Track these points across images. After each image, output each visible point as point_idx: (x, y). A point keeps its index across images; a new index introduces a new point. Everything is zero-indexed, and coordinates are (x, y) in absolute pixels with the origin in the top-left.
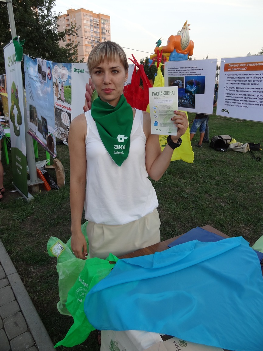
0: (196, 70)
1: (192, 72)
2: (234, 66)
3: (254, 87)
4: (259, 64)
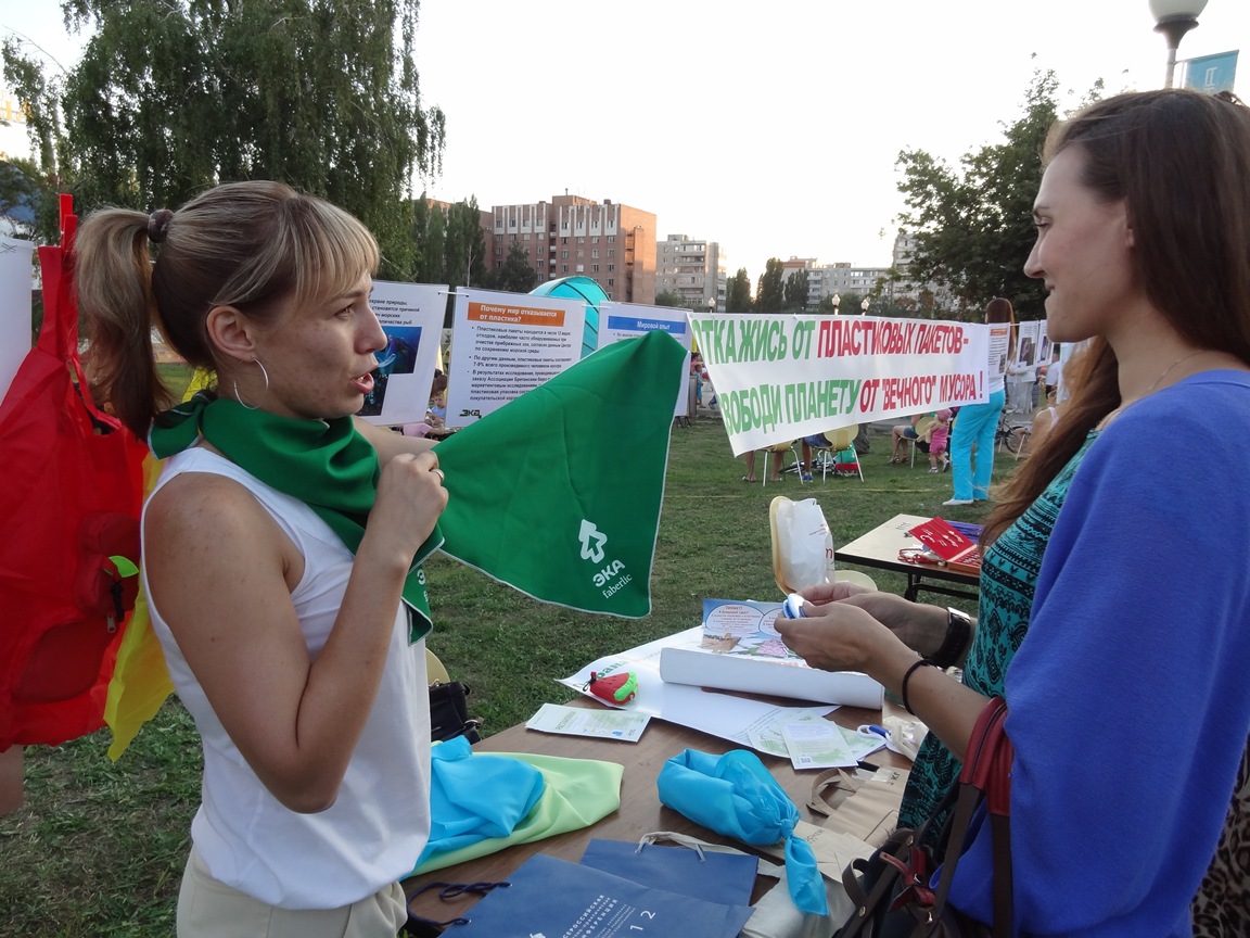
0: (402, 310)
1: (389, 316)
2: (495, 310)
3: (533, 356)
4: (542, 314)
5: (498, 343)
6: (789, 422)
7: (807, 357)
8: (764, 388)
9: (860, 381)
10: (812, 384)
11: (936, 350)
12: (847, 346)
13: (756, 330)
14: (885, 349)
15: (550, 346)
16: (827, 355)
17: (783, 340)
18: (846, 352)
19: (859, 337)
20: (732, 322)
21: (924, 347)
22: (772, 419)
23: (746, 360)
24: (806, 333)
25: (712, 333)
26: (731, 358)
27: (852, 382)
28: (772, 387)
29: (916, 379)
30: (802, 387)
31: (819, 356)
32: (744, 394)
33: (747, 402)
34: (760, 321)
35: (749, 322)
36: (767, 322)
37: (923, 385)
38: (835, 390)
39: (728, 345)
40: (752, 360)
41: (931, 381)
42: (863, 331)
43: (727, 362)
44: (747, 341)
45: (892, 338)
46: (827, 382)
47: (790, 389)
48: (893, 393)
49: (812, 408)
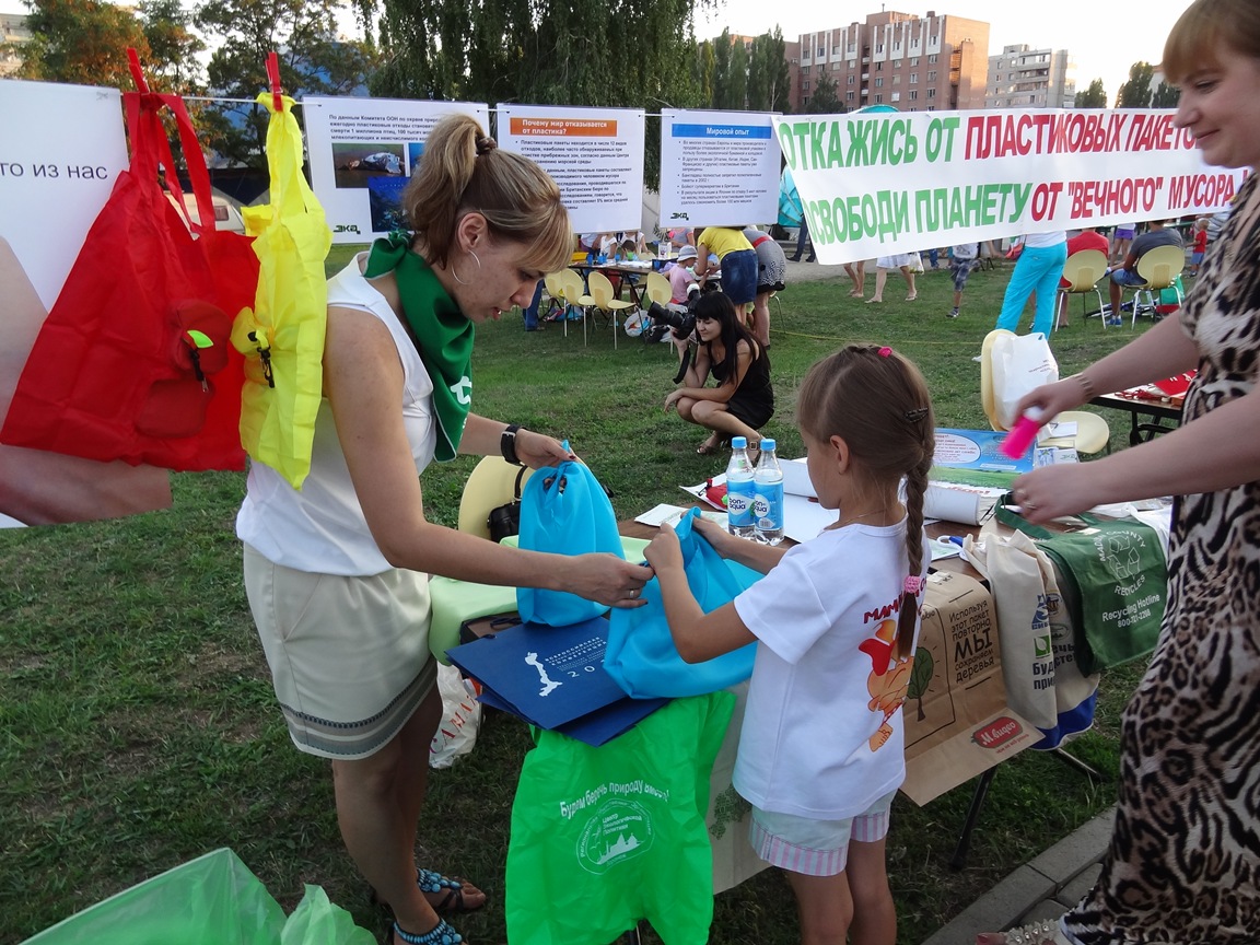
2: (538, 123)
3: (584, 166)
4: (589, 125)
5: (545, 156)
6: (920, 230)
7: (948, 158)
8: (884, 196)
9: (1029, 186)
10: (957, 190)
11: (1166, 146)
12: (1008, 145)
13: (871, 132)
14: (1074, 148)
15: (602, 156)
16: (978, 156)
17: (911, 140)
18: (1009, 152)
19: (1029, 134)
20: (835, 125)
21: (1143, 142)
22: (894, 227)
23: (857, 164)
24: (945, 132)
25: (808, 138)
26: (835, 163)
27: (1018, 187)
28: (895, 194)
29: (1128, 182)
30: (941, 193)
31: (968, 156)
32: (853, 201)
33: (857, 210)
34: (876, 122)
35: (860, 123)
36: (886, 122)
37: (1140, 190)
38: (992, 196)
39: (831, 149)
40: (866, 163)
41: (1156, 184)
42: (1035, 127)
43: (830, 166)
44: (858, 143)
45: (1084, 133)
46: (980, 187)
47: (922, 195)
48: (1089, 199)
49: (956, 217)
